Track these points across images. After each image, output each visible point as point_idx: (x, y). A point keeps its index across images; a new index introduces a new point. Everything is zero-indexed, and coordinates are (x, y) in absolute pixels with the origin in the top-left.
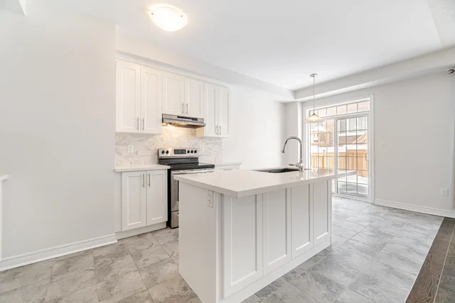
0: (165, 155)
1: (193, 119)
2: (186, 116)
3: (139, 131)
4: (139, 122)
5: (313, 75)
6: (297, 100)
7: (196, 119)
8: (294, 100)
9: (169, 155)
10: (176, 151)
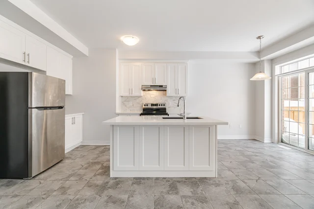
0: (146, 107)
1: (160, 86)
2: (155, 85)
3: (131, 95)
4: (131, 90)
5: (259, 38)
6: (262, 59)
7: (162, 86)
8: (259, 60)
9: (148, 107)
10: (152, 105)
